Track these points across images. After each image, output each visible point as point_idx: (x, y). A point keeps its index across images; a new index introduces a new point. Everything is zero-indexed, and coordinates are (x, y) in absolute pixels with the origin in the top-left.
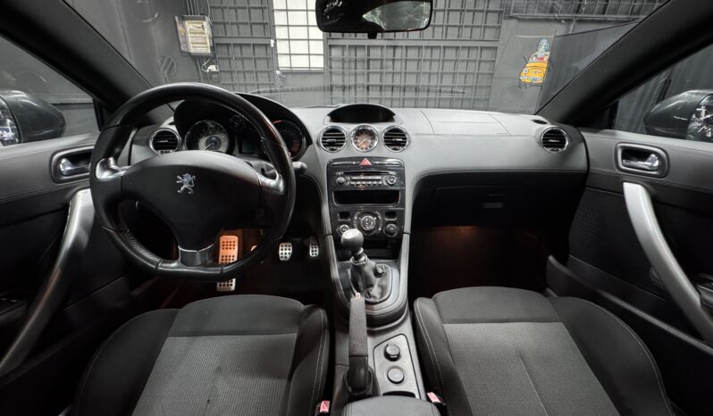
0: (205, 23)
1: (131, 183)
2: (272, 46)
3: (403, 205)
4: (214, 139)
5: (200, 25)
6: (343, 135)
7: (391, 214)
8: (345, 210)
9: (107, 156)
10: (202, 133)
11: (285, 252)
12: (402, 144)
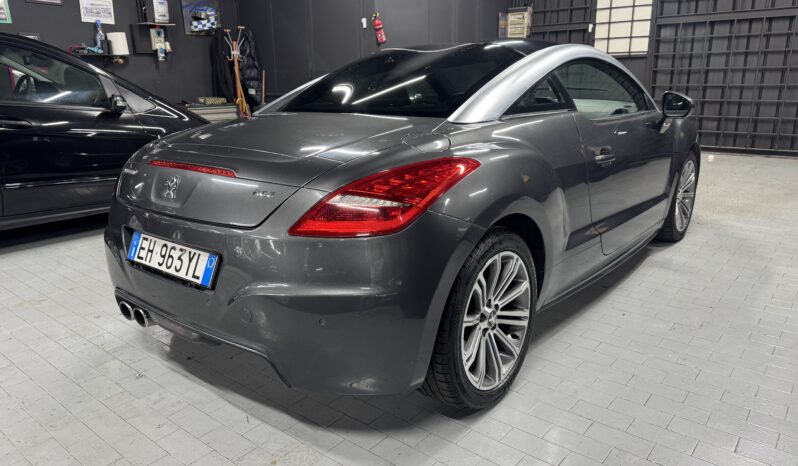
0: (526, 14)
2: (590, 30)
5: (521, 16)
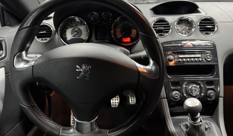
1: (40, 71)
3: (218, 76)
4: (77, 29)
6: (168, 24)
7: (210, 83)
8: (176, 80)
9: (21, 51)
10: (69, 25)
11: (115, 102)
12: (212, 30)
